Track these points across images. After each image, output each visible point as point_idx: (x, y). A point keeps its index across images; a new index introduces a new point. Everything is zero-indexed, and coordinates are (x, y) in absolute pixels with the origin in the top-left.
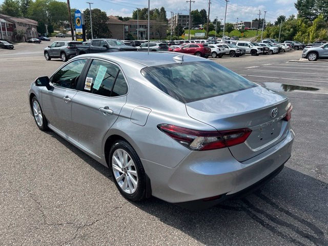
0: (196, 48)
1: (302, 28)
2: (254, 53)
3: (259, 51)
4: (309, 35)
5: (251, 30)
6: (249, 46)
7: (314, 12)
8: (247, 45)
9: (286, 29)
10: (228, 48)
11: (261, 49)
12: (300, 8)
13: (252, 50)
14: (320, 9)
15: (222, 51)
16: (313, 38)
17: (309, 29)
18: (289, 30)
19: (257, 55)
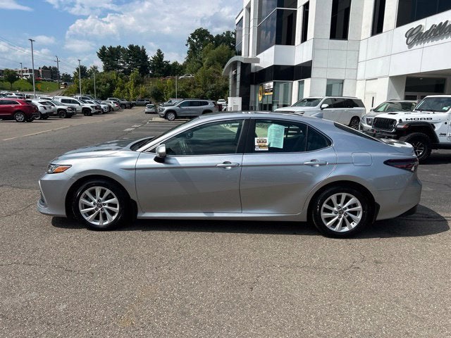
0: (13, 106)
1: (119, 83)
2: (86, 112)
3: (93, 111)
4: (128, 92)
5: (45, 80)
6: (79, 104)
7: (122, 64)
8: (74, 102)
9: (100, 83)
10: (53, 105)
11: (96, 107)
12: (105, 59)
13: (84, 108)
14: (128, 62)
15: (48, 110)
16: (134, 96)
17: (127, 85)
18: (106, 85)
19: (91, 115)
